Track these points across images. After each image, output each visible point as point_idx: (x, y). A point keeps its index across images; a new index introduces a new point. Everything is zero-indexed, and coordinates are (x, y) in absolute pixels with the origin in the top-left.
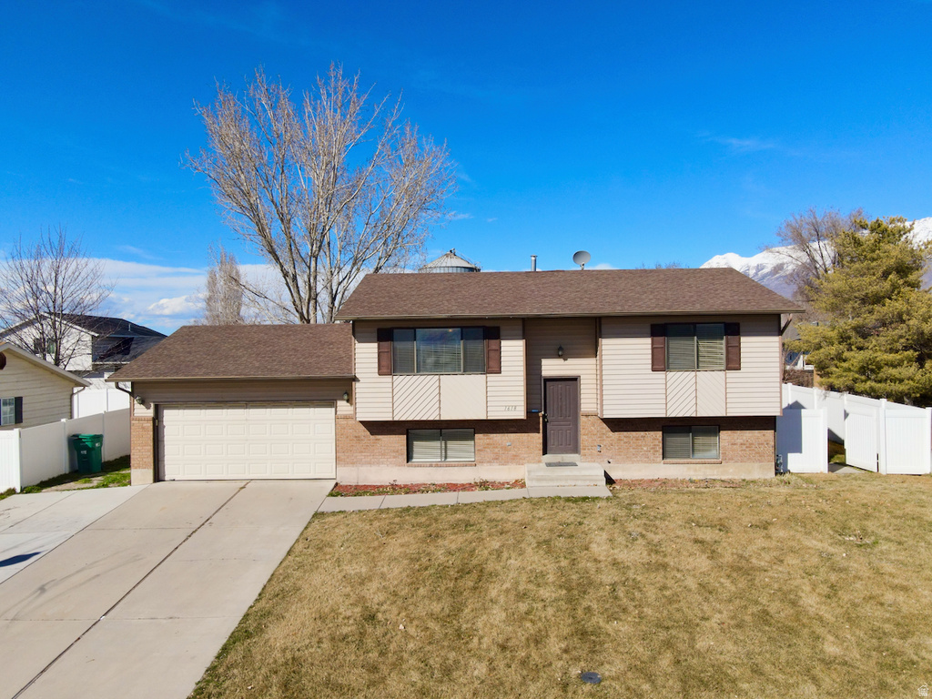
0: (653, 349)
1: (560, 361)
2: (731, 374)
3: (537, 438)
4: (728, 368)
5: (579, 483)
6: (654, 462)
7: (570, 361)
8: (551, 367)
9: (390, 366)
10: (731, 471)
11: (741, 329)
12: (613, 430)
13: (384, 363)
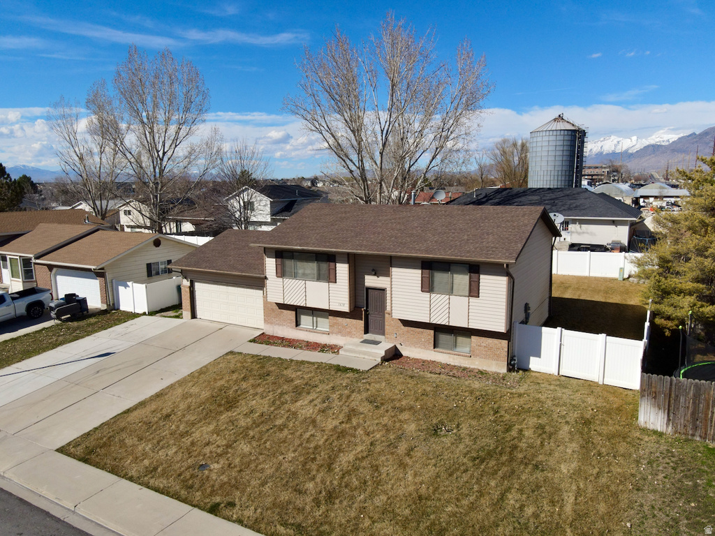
0: (422, 277)
1: (375, 277)
2: (472, 299)
3: (361, 323)
4: (470, 295)
5: (366, 357)
6: (428, 349)
7: (381, 278)
8: (371, 281)
9: (281, 273)
10: (477, 363)
11: (481, 269)
12: (404, 326)
13: (279, 271)
